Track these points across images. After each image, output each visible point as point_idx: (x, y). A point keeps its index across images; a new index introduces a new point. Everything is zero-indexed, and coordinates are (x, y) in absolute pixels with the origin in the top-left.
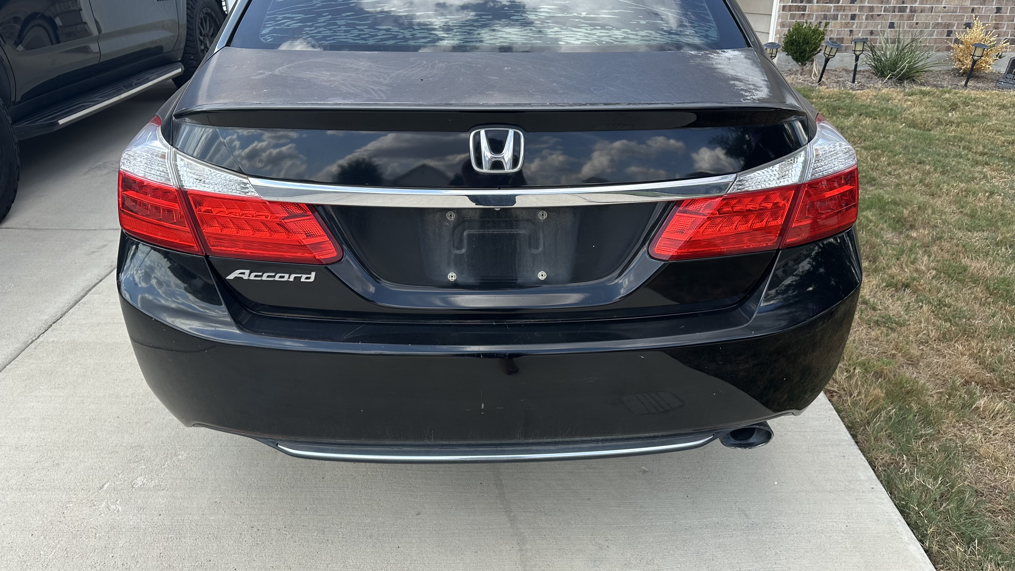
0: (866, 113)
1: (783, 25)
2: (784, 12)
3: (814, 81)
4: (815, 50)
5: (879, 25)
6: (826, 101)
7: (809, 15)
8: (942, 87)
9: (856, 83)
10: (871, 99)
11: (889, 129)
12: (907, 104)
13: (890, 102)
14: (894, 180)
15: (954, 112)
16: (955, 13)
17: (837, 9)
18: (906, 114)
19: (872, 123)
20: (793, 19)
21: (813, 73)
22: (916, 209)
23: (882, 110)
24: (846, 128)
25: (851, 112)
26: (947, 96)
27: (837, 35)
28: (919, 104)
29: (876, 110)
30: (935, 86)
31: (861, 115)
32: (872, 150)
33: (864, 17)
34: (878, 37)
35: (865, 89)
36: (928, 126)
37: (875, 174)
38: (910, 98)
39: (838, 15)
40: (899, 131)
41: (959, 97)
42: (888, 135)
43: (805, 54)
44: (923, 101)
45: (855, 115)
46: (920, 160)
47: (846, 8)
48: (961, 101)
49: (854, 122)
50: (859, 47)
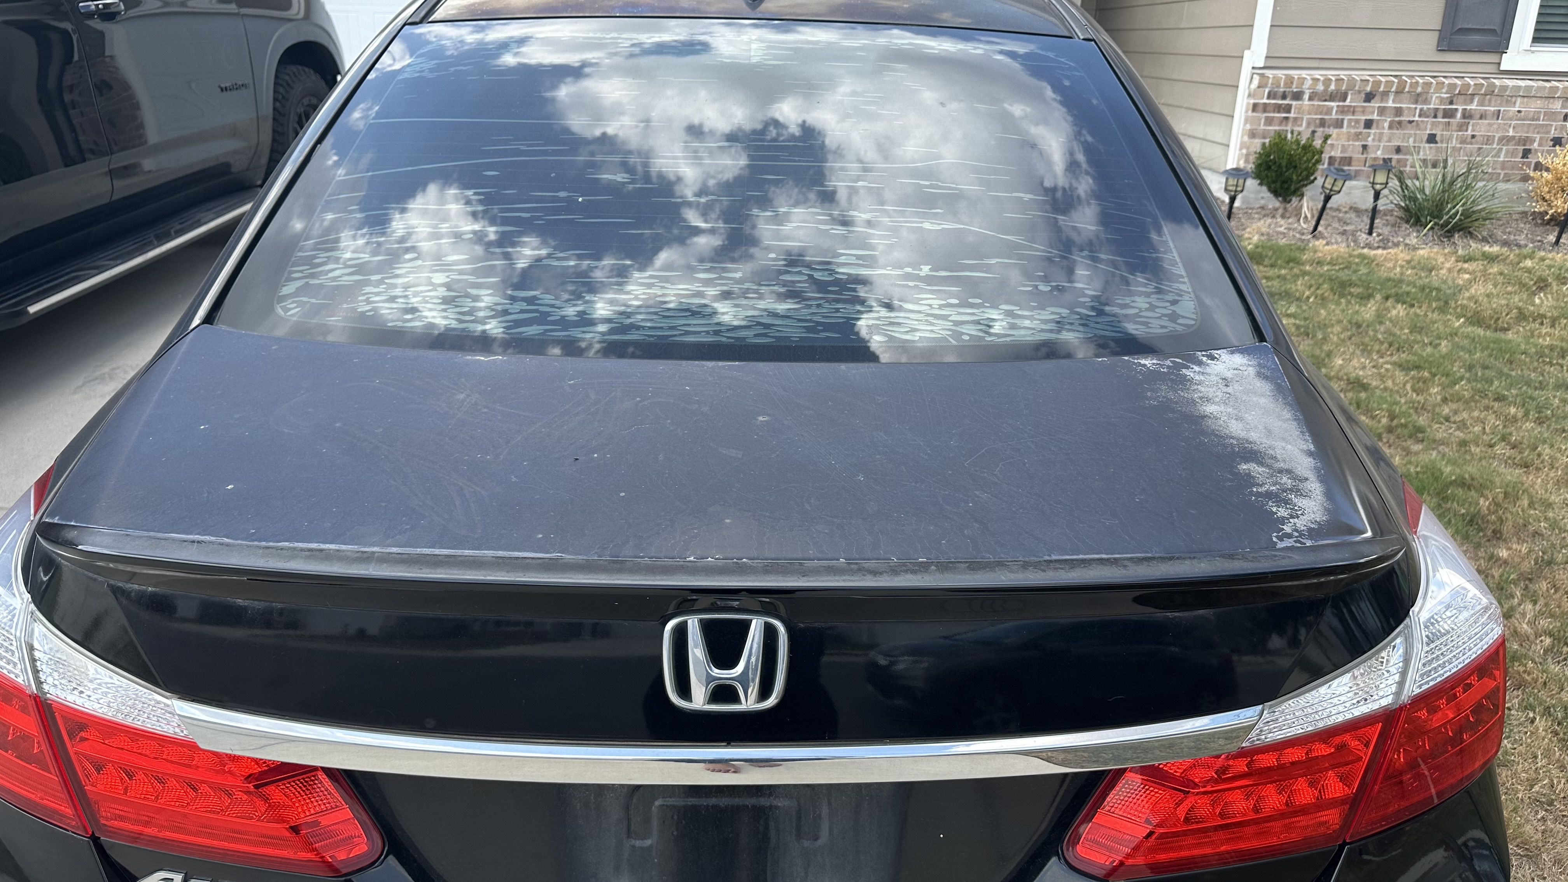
0: (1397, 295)
1: (1253, 134)
2: (1255, 114)
3: (1305, 231)
4: (1307, 178)
5: (1410, 139)
6: (1328, 270)
7: (1296, 119)
8: (1519, 246)
9: (1374, 235)
10: (1402, 267)
11: (1438, 328)
12: (1463, 280)
13: (1433, 273)
14: (1458, 433)
15: (1542, 295)
16: (1536, 120)
17: (1342, 110)
18: (1463, 299)
19: (1407, 314)
20: (1270, 125)
21: (1303, 215)
22: (1501, 496)
23: (1423, 289)
24: (1364, 325)
25: (1370, 291)
26: (1528, 263)
27: (1342, 152)
28: (1482, 279)
29: (1413, 290)
30: (1505, 243)
31: (1387, 298)
32: (1413, 370)
33: (1386, 125)
34: (1407, 157)
35: (1389, 248)
36: (1503, 322)
37: (1422, 420)
38: (1466, 266)
39: (1343, 120)
40: (1456, 334)
41: (1550, 267)
42: (1437, 342)
43: (1290, 186)
44: (1490, 274)
45: (1378, 297)
46: (1498, 393)
47: (1357, 109)
48: (1553, 274)
49: (1377, 311)
50: (1381, 178)
